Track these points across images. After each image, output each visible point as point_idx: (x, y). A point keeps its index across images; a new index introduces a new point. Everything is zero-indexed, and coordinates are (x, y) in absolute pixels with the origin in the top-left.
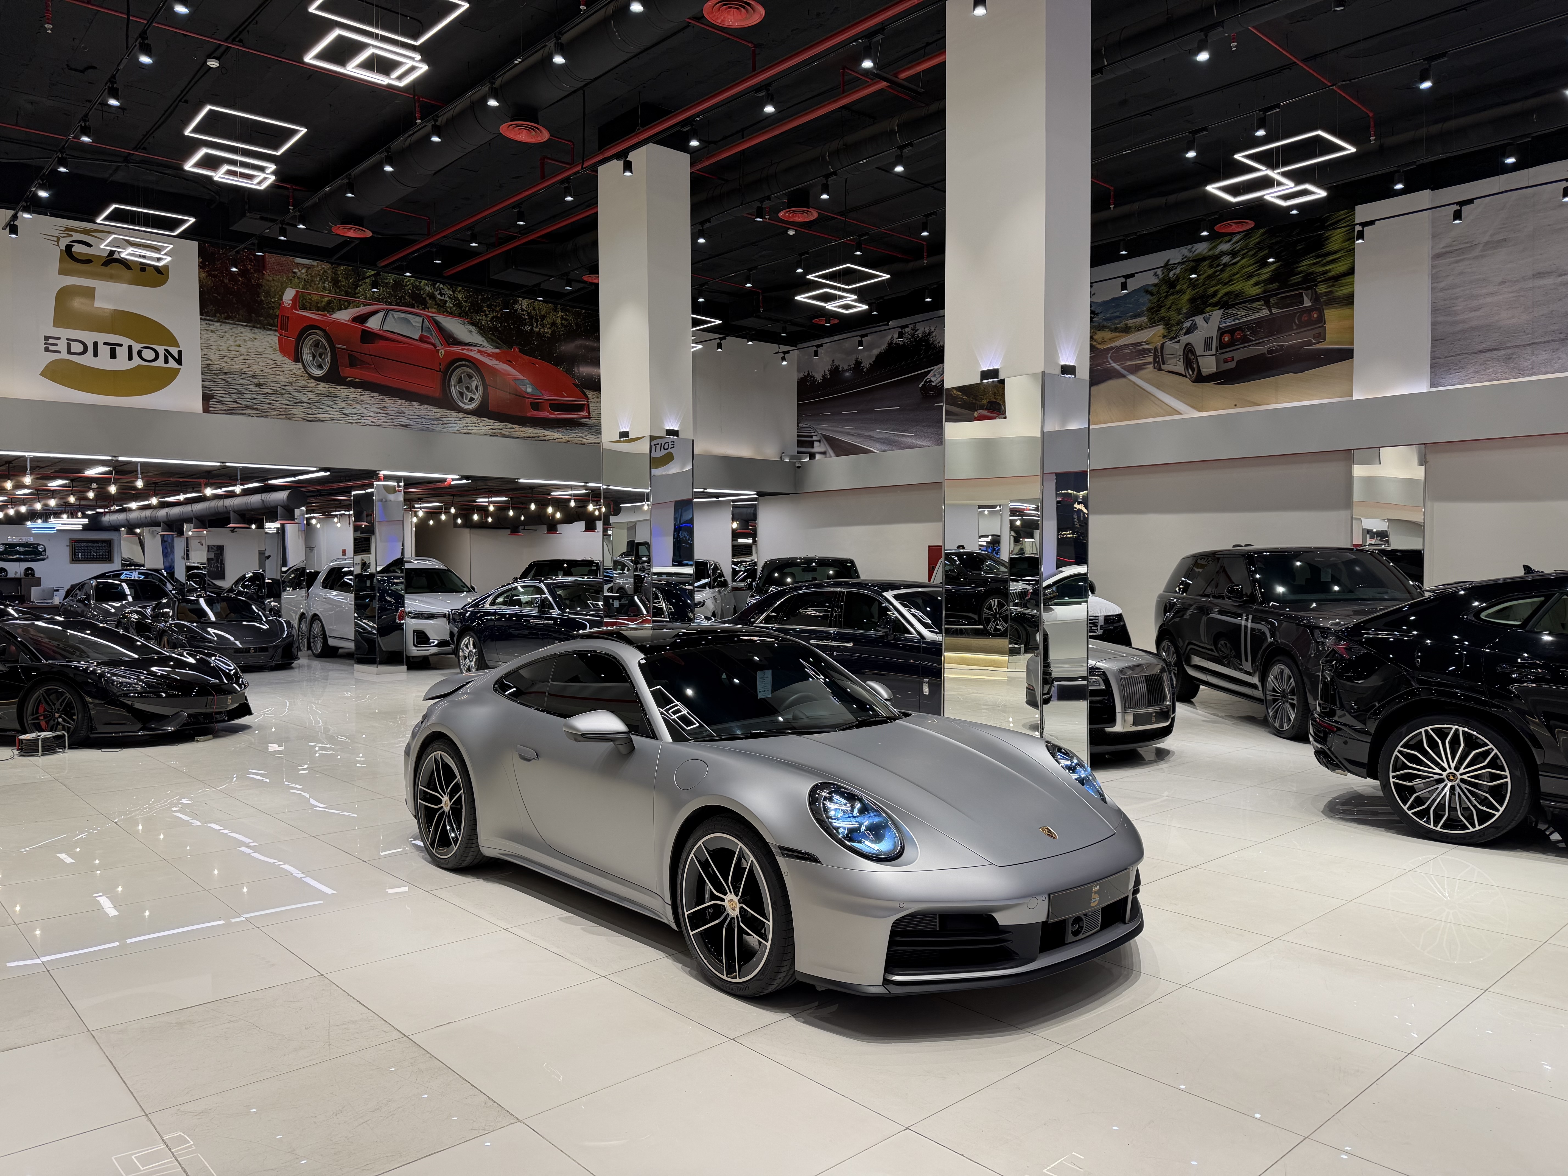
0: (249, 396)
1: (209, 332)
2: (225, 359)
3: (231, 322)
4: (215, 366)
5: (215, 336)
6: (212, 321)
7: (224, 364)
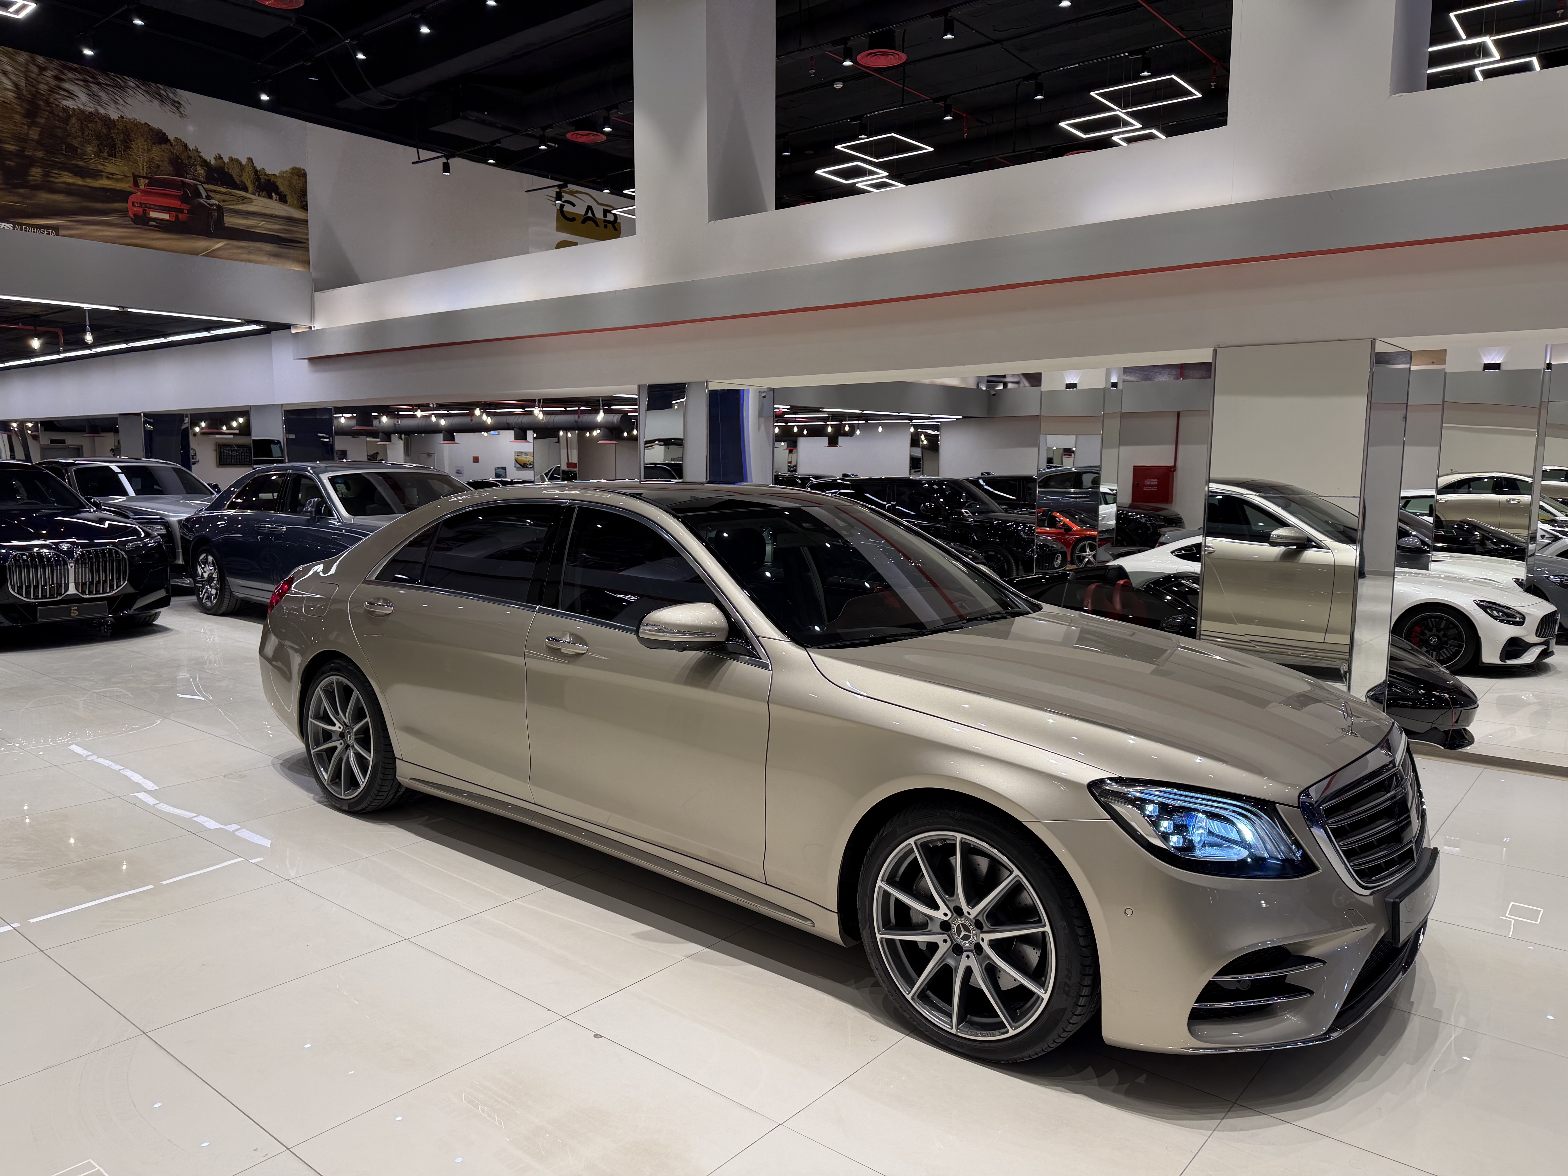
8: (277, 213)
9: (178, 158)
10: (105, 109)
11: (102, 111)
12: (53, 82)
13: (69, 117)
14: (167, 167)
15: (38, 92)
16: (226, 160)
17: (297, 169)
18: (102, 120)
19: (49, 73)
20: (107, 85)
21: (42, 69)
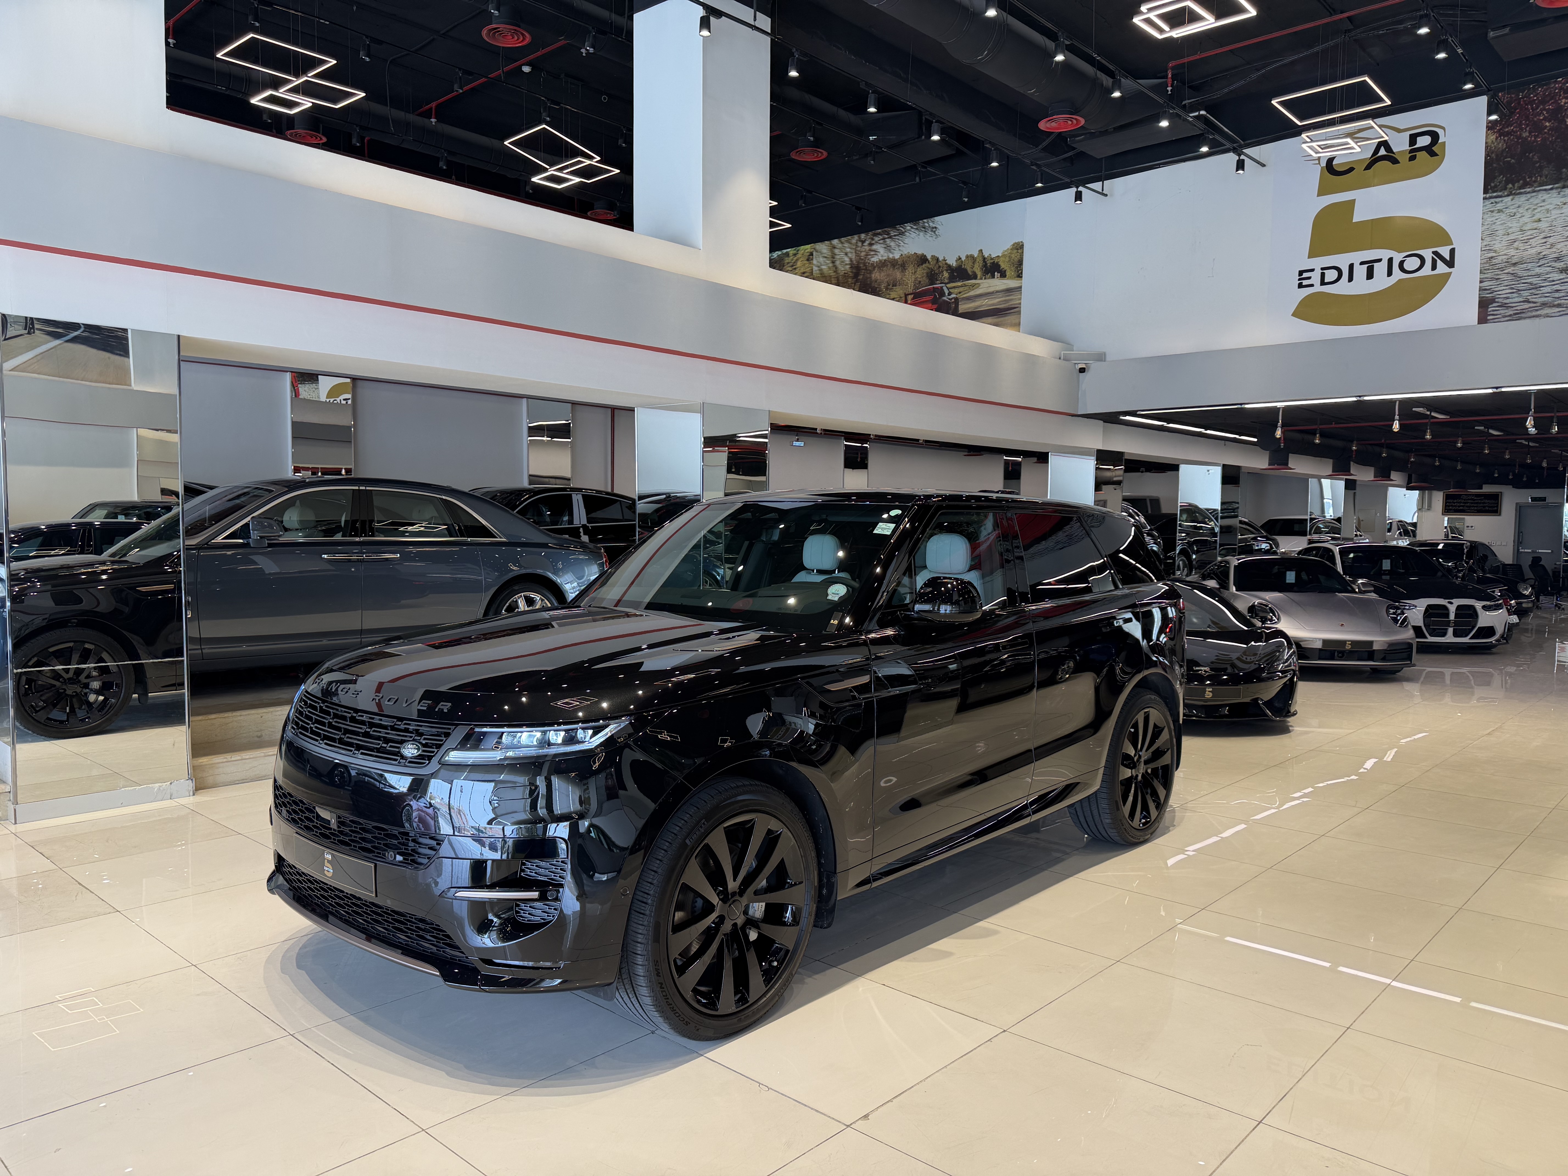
0: (1548, 289)
1: (1494, 214)
2: (1516, 243)
3: (1528, 190)
4: (1500, 258)
5: (1504, 215)
6: (1500, 197)
7: (1512, 252)
8: (998, 288)
9: (932, 270)
10: (893, 253)
11: (891, 256)
12: (867, 248)
13: (875, 267)
14: (925, 280)
15: (860, 259)
16: (963, 259)
17: (1016, 243)
18: (890, 262)
19: (867, 242)
20: (895, 236)
21: (863, 242)
